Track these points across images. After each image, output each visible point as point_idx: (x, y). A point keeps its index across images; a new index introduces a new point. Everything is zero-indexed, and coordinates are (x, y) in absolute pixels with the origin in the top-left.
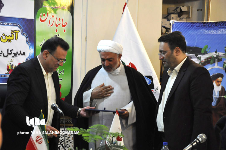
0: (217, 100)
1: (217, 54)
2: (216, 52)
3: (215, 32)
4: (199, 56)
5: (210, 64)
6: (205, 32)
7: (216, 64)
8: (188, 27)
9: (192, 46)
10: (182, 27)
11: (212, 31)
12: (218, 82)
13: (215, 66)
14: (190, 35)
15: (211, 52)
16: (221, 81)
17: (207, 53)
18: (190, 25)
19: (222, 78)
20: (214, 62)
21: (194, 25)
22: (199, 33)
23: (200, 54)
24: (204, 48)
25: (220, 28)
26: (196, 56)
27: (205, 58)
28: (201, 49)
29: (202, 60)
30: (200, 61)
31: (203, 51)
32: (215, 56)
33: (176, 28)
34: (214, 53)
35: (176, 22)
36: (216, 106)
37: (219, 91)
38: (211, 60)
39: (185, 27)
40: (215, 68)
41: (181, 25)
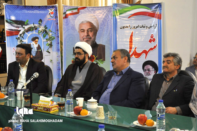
0: (36, 52)
1: (34, 25)
2: (34, 24)
3: (32, 12)
4: (24, 26)
5: (30, 31)
6: (26, 11)
7: (34, 31)
8: (15, 8)
9: (19, 20)
10: (11, 8)
11: (30, 11)
12: (36, 42)
13: (33, 32)
14: (17, 13)
15: (31, 24)
16: (38, 41)
17: (28, 25)
18: (16, 7)
19: (38, 39)
20: (33, 30)
21: (19, 7)
22: (22, 13)
23: (24, 25)
24: (26, 21)
25: (35, 10)
26: (22, 26)
27: (27, 28)
28: (25, 22)
29: (25, 29)
30: (24, 29)
31: (26, 23)
32: (33, 26)
33: (7, 8)
34: (33, 25)
35: (7, 5)
36: (36, 56)
37: (37, 47)
38: (31, 29)
39: (13, 8)
40: (33, 34)
41: (11, 7)
